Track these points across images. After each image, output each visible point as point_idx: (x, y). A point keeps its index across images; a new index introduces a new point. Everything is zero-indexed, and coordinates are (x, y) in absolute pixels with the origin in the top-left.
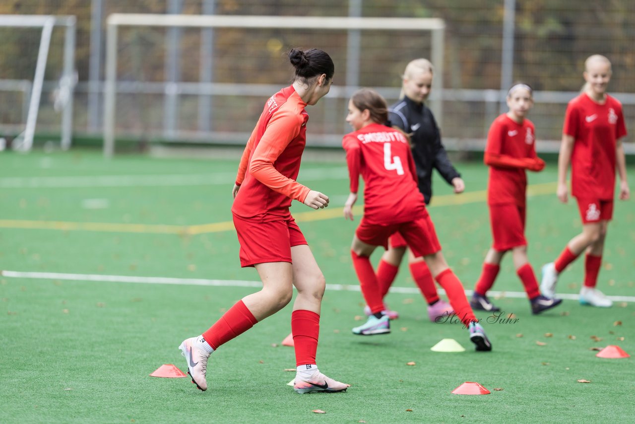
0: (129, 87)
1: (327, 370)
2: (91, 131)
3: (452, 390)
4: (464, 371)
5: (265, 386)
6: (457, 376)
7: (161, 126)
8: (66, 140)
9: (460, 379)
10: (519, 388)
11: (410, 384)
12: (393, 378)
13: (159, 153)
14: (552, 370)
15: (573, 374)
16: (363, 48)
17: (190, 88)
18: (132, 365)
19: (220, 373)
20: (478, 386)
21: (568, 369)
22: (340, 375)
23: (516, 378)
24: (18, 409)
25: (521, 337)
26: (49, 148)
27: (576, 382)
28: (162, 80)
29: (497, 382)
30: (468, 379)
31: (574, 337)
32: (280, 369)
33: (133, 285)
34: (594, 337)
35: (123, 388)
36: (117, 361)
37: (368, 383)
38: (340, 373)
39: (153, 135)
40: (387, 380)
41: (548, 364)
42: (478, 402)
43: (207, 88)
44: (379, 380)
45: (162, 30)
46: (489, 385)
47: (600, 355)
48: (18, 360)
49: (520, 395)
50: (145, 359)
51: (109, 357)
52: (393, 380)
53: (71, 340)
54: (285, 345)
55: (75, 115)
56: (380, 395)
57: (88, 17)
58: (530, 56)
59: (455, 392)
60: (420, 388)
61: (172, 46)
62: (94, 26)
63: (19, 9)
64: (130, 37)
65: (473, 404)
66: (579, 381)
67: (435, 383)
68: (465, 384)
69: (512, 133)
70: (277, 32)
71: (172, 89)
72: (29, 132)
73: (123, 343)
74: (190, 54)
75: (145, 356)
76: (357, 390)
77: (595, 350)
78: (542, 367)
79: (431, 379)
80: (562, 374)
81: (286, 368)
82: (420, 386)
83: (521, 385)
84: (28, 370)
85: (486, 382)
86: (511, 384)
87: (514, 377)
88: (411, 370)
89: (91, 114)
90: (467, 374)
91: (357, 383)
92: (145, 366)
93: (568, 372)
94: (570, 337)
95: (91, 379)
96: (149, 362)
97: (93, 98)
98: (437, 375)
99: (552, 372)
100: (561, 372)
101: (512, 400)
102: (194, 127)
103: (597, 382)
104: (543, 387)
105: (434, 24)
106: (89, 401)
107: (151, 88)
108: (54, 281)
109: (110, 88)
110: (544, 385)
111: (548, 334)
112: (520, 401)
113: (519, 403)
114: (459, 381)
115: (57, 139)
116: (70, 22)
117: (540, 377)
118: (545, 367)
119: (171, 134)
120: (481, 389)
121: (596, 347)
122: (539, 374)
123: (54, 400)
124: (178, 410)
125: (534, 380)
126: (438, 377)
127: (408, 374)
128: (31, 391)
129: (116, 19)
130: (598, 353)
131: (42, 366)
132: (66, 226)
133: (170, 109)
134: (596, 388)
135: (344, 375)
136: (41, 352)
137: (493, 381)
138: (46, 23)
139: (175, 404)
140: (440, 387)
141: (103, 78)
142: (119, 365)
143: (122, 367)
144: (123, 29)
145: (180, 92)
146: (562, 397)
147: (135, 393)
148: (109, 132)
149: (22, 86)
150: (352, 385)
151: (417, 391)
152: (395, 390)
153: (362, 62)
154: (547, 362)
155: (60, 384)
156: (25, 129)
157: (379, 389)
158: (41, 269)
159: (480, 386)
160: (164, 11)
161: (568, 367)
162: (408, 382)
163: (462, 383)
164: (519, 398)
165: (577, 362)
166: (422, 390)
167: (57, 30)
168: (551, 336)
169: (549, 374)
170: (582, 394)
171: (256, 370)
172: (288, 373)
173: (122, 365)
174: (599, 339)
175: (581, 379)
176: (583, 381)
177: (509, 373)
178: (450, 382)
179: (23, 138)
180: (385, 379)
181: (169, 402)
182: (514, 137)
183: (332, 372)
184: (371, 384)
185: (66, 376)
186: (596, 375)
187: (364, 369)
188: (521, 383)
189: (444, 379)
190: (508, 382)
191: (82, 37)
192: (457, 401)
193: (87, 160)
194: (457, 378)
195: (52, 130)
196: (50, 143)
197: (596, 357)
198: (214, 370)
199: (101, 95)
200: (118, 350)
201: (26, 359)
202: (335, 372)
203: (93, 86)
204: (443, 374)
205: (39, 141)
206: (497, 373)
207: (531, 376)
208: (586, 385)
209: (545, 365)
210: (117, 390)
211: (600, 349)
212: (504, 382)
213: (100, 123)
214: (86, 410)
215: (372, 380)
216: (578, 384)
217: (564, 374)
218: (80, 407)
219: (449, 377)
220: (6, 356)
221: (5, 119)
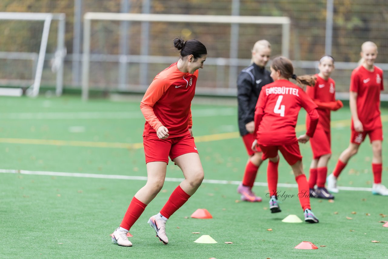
0: (97, 57)
1: (218, 233)
2: (74, 85)
3: (295, 246)
4: (302, 234)
5: (180, 243)
6: (297, 238)
7: (117, 81)
8: (59, 90)
9: (300, 240)
10: (336, 245)
11: (269, 242)
12: (258, 239)
13: (116, 98)
14: (356, 234)
15: (369, 237)
16: (241, 35)
17: (135, 58)
18: (99, 229)
19: (153, 234)
20: (311, 244)
21: (365, 234)
22: (226, 236)
23: (334, 239)
24: (30, 255)
25: (337, 214)
26: (49, 95)
27: (371, 242)
28: (117, 54)
29: (322, 241)
30: (304, 240)
31: (369, 215)
32: (190, 232)
33: (100, 180)
34: (381, 215)
35: (94, 243)
36: (90, 226)
37: (243, 241)
38: (226, 235)
39: (112, 87)
40: (255, 240)
41: (353, 231)
42: (310, 254)
43: (145, 59)
44: (250, 240)
45: (117, 23)
46: (317, 243)
47: (385, 225)
48: (30, 225)
49: (336, 250)
50: (107, 226)
51: (85, 224)
52: (259, 240)
53: (62, 213)
54: (193, 218)
55: (65, 74)
56: (251, 249)
57: (73, 14)
58: (342, 41)
59: (297, 247)
60: (275, 245)
61: (124, 33)
62: (76, 20)
63: (30, 9)
64: (98, 27)
65: (307, 255)
66: (372, 241)
67: (284, 242)
68: (303, 242)
69: (321, 86)
70: (188, 25)
71: (124, 59)
72: (36, 84)
73: (94, 215)
74: (135, 37)
75: (107, 223)
76: (236, 246)
77: (382, 222)
78: (350, 233)
79: (282, 239)
80: (362, 237)
81: (193, 232)
82: (275, 244)
83: (337, 244)
84: (36, 232)
85: (315, 242)
86: (331, 243)
87: (333, 239)
88: (270, 234)
89: (74, 74)
90: (304, 237)
91: (237, 242)
92: (107, 230)
93: (366, 236)
94: (367, 214)
95: (74, 238)
96: (109, 227)
97: (75, 65)
98: (286, 237)
99: (356, 236)
100: (362, 236)
101: (331, 253)
102: (137, 83)
103: (384, 243)
104: (350, 245)
105: (284, 21)
106: (73, 251)
107: (111, 58)
108: (52, 177)
109: (86, 58)
110: (351, 244)
111: (353, 212)
112: (336, 253)
113: (335, 255)
114: (299, 241)
115: (53, 89)
116: (61, 17)
117: (349, 239)
118: (352, 233)
119: (123, 86)
120: (312, 246)
121: (383, 221)
122: (348, 237)
123: (52, 250)
124: (127, 257)
125: (345, 241)
126: (286, 238)
127: (268, 237)
128: (38, 244)
129: (90, 16)
130: (383, 225)
131: (44, 229)
132: (59, 143)
133: (123, 71)
134: (383, 246)
135: (229, 237)
136: (44, 221)
137: (319, 241)
138: (47, 18)
139: (126, 253)
140: (288, 244)
141: (81, 52)
142: (91, 229)
143: (93, 230)
144: (94, 22)
145: (129, 61)
146: (362, 251)
147: (101, 246)
148: (85, 85)
149: (32, 56)
150: (234, 243)
151: (273, 247)
152: (260, 246)
153: (240, 43)
154: (353, 230)
155: (55, 240)
156: (33, 83)
157: (250, 245)
158: (44, 169)
159: (312, 244)
160: (119, 11)
161: (366, 233)
162: (268, 241)
163: (300, 242)
164: (336, 252)
165: (371, 230)
166: (276, 246)
167: (54, 22)
168: (355, 213)
169: (354, 237)
170: (374, 249)
171: (175, 233)
172: (195, 234)
173: (93, 229)
174: (384, 215)
175: (374, 240)
176: (375, 241)
177: (329, 236)
178: (293, 242)
179: (33, 89)
180: (254, 239)
181: (121, 252)
182: (322, 88)
183: (221, 235)
184: (245, 242)
185: (59, 236)
186: (383, 238)
187: (241, 233)
188: (337, 243)
189: (290, 239)
190: (329, 242)
191: (69, 26)
192: (297, 253)
193: (72, 103)
194: (297, 239)
195: (50, 84)
196: (49, 91)
197: (383, 226)
198: (149, 233)
199: (80, 63)
200: (91, 219)
201: (34, 225)
202: (223, 234)
203: (75, 57)
204: (289, 236)
205: (43, 90)
206: (322, 236)
207: (343, 238)
208: (377, 244)
209: (351, 231)
210: (90, 245)
211: (385, 222)
212: (327, 242)
213: (80, 80)
214: (71, 256)
215: (245, 240)
216: (372, 243)
217: (363, 237)
218: (68, 254)
219: (293, 238)
220: (23, 223)
221: (22, 77)
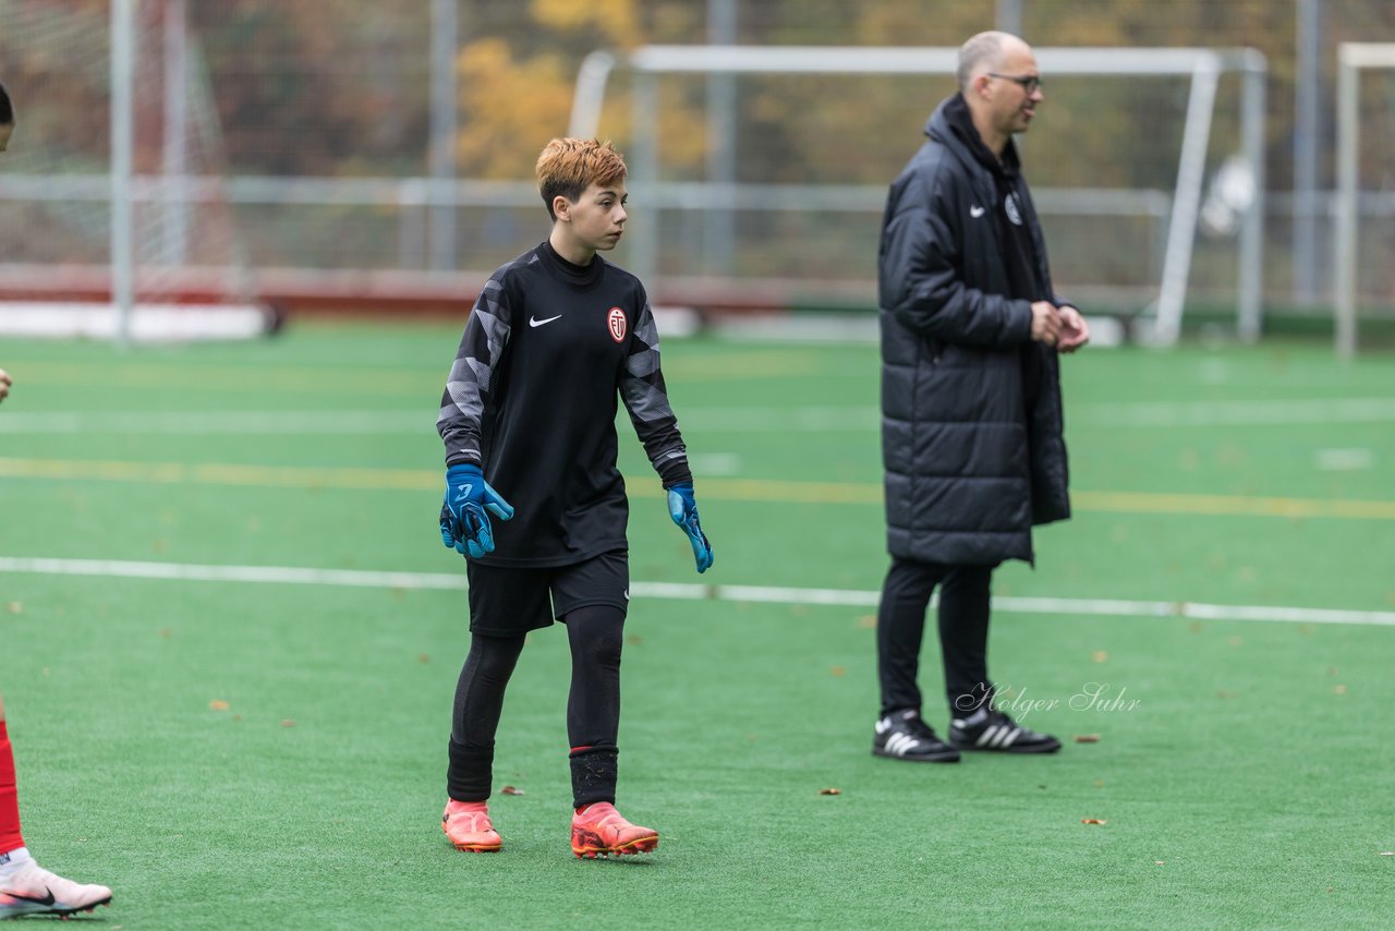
2: (1303, 301)
8: (1249, 318)
26: (1215, 340)
55: (1268, 266)
57: (1290, 51)
62: (1303, 69)
72: (1169, 302)
89: (1301, 264)
97: (1305, 231)
109: (1344, 207)
115: (1227, 320)
116: (1252, 62)
129: (1358, 55)
132: (1294, 507)
138: (1200, 66)
141: (1329, 183)
144: (1368, 75)
148: (1344, 302)
149: (1150, 202)
156: (1157, 296)
179: (1154, 317)
191: (1279, 94)
193: (1300, 366)
195: (1217, 300)
196: (1214, 327)
199: (1325, 222)
203: (1304, 201)
205: (1194, 324)
213: (1322, 283)
221: (1117, 277)
